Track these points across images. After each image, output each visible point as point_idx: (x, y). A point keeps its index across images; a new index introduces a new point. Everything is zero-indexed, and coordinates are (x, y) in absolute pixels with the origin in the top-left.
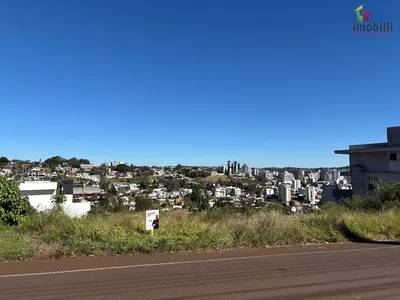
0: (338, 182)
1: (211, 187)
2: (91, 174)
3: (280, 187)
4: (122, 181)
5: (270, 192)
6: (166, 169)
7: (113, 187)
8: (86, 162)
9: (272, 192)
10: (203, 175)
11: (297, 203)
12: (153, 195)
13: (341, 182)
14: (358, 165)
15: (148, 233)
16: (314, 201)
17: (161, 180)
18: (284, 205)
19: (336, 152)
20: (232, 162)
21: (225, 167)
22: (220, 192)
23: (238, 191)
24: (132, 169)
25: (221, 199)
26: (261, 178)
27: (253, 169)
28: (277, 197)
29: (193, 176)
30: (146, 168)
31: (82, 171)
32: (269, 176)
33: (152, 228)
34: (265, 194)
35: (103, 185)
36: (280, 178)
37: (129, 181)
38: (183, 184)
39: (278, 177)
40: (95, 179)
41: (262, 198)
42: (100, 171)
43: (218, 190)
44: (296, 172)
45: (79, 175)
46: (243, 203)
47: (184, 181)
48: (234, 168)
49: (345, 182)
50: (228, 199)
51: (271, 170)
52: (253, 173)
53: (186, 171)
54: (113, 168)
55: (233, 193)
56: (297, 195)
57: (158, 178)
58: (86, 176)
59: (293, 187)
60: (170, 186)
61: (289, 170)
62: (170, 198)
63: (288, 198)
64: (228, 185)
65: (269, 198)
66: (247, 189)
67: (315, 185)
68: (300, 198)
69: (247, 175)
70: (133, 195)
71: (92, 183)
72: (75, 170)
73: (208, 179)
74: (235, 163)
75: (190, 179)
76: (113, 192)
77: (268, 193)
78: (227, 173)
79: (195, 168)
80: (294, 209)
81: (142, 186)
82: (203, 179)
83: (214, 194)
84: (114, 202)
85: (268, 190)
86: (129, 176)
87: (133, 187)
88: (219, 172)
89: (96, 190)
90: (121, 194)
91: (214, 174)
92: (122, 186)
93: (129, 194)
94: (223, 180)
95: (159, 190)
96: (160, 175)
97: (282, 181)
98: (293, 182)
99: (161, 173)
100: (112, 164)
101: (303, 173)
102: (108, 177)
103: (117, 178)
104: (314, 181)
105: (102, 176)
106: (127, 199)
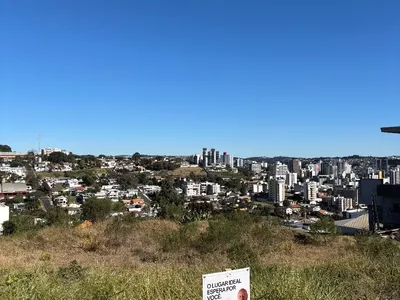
0: (344, 175)
1: (180, 183)
2: (14, 164)
3: (270, 182)
4: (57, 175)
5: (258, 189)
6: (119, 159)
7: (45, 184)
8: (6, 149)
9: (261, 189)
10: (170, 167)
11: (293, 203)
12: (101, 195)
13: (348, 175)
16: (315, 201)
17: (112, 174)
18: (277, 205)
20: (209, 150)
21: (200, 156)
22: (192, 190)
23: (217, 188)
24: (71, 158)
25: (194, 198)
26: (246, 171)
27: (235, 159)
28: (269, 195)
29: (156, 168)
30: (92, 158)
32: (256, 168)
34: (251, 191)
35: (31, 180)
36: (270, 170)
37: (67, 175)
38: (142, 180)
39: (267, 169)
40: (20, 171)
41: (247, 196)
42: (27, 161)
43: (190, 186)
44: (290, 163)
46: (223, 203)
47: (143, 175)
48: (211, 158)
49: (353, 175)
50: (204, 199)
51: (259, 160)
52: (235, 164)
53: (146, 162)
54: (45, 158)
55: (209, 190)
56: (292, 192)
57: (108, 170)
58: (6, 168)
59: (287, 182)
60: (124, 181)
61: (283, 160)
62: (125, 198)
63: (282, 197)
64: (204, 181)
65: (256, 197)
66: (228, 186)
67: (316, 179)
68: (298, 196)
69: (228, 167)
70: (74, 194)
71: (14, 178)
73: (176, 172)
74: (213, 150)
75: (152, 173)
76: (45, 190)
77: (255, 190)
78: (202, 164)
79: (159, 158)
80: (289, 211)
81: (86, 182)
82: (169, 172)
83: (184, 192)
84: (47, 204)
85: (255, 186)
86: (68, 168)
87: (74, 184)
88: (191, 163)
89: (21, 187)
90: (57, 193)
91: (185, 166)
92: (58, 182)
93: (67, 193)
94: (197, 173)
95: (110, 187)
96: (111, 166)
97: (274, 175)
98: (288, 176)
99: (112, 164)
100: (43, 151)
101: (300, 164)
102: (38, 170)
103: (50, 171)
104: (313, 174)
105: (28, 168)
106: (65, 199)
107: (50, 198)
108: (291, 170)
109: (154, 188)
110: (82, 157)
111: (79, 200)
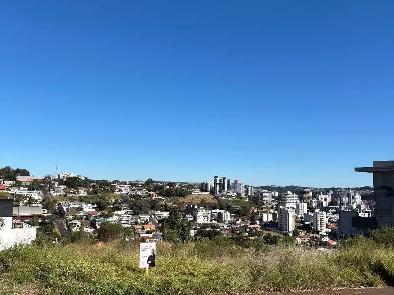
0: (354, 206)
1: (191, 211)
2: (31, 188)
3: (281, 212)
4: (72, 200)
5: (268, 218)
6: (133, 185)
7: (60, 208)
8: (25, 173)
9: (271, 218)
10: (181, 194)
11: (303, 233)
12: (114, 219)
13: (359, 206)
14: (383, 187)
15: (142, 272)
16: (324, 231)
17: (125, 199)
18: (286, 234)
19: (357, 169)
20: (220, 178)
21: (211, 184)
22: (203, 217)
23: (227, 216)
24: (86, 183)
25: (204, 226)
26: (257, 200)
27: (246, 187)
28: (278, 225)
29: (168, 194)
30: (106, 183)
31: (18, 185)
32: (267, 196)
33: (147, 266)
34: (261, 220)
35: (47, 204)
36: (281, 200)
37: (82, 200)
38: (154, 206)
39: (278, 198)
40: (36, 195)
41: (257, 225)
42: (45, 185)
43: (200, 213)
44: (301, 193)
45: (14, 191)
46: (233, 231)
47: (155, 201)
48: (222, 186)
49: (363, 207)
50: (214, 227)
51: (270, 189)
52: (247, 192)
53: (159, 188)
54: (61, 182)
55: (219, 218)
56: (302, 222)
57: (122, 196)
58: (24, 191)
59: (297, 211)
60: (136, 208)
61: (294, 190)
62: (136, 223)
63: (291, 226)
64: (215, 208)
65: (266, 226)
66: (238, 214)
67: (326, 210)
68: (307, 226)
69: (239, 195)
70: (87, 219)
71: (31, 201)
72: (8, 183)
73: (188, 199)
74: (224, 178)
75: (164, 199)
76: (60, 214)
77: (265, 219)
78: (213, 192)
79: (171, 184)
80: (299, 240)
81: (99, 207)
82: (181, 200)
83: (195, 219)
84: (61, 227)
85: (265, 215)
86: (83, 193)
87: (88, 208)
88: (202, 190)
89: (37, 210)
90: (71, 217)
91: (197, 193)
92: (72, 206)
93: (81, 218)
94: (208, 201)
95: (122, 212)
96: (124, 192)
97: (284, 204)
98: (298, 206)
99: (125, 190)
100: (59, 176)
101: (311, 194)
102: (54, 194)
103: (65, 195)
104: (324, 205)
105: (45, 192)
106: (78, 223)
107: (64, 221)
108: (302, 200)
109: (165, 215)
110: (97, 182)
111: (92, 224)
